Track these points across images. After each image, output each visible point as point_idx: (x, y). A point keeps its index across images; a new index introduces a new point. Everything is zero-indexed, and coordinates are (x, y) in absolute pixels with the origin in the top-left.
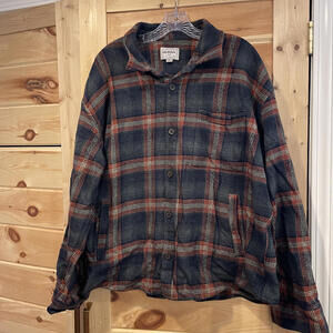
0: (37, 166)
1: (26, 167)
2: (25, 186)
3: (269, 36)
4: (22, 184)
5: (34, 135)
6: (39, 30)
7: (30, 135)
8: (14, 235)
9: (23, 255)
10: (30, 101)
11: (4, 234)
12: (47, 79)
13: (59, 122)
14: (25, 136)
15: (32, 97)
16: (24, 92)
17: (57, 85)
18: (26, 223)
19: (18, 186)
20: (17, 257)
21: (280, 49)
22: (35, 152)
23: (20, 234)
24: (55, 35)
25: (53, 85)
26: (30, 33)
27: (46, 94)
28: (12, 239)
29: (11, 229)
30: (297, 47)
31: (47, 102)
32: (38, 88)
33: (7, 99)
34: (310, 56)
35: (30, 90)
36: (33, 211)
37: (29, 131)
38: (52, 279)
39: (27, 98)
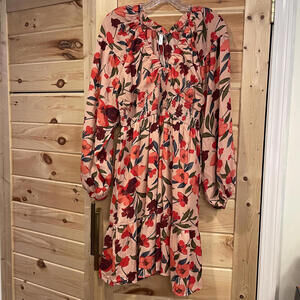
0: (65, 107)
1: (57, 108)
2: (56, 122)
3: (242, 8)
4: (54, 121)
5: (64, 83)
6: (69, 2)
7: (60, 84)
8: (47, 159)
9: (54, 173)
10: (62, 58)
11: (40, 158)
12: (75, 41)
13: (83, 73)
14: (57, 85)
15: (63, 54)
16: (57, 50)
17: (82, 45)
18: (57, 150)
19: (51, 122)
20: (50, 175)
21: (249, 18)
22: (64, 97)
23: (52, 158)
24: (81, 6)
25: (78, 45)
26: (63, 6)
27: (73, 52)
28: (46, 162)
29: (45, 155)
30: (262, 17)
31: (74, 58)
32: (68, 48)
33: (44, 56)
34: (272, 24)
35: (62, 49)
36: (62, 141)
37: (60, 80)
38: (75, 191)
39: (59, 55)
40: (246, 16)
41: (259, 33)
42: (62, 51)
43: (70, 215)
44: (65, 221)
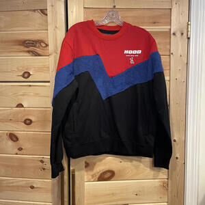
0: (32, 94)
2: (22, 106)
4: (20, 105)
5: (29, 75)
6: (34, 10)
7: (26, 75)
8: (13, 137)
9: (20, 149)
10: (27, 54)
11: (6, 137)
12: (40, 41)
13: (48, 67)
14: (23, 76)
15: (29, 52)
16: (22, 48)
17: (47, 45)
18: (23, 129)
19: (17, 107)
20: (16, 150)
21: (174, 34)
22: (30, 86)
23: (19, 136)
24: (46, 15)
25: (44, 45)
26: (27, 12)
27: (38, 50)
28: (12, 140)
29: (10, 134)
30: (182, 34)
31: (39, 55)
32: (33, 46)
34: (189, 38)
35: (27, 47)
36: (28, 122)
37: (25, 72)
38: (42, 162)
39: (24, 51)
40: (172, 32)
41: (180, 44)
42: (27, 49)
43: (37, 182)
44: (32, 187)
